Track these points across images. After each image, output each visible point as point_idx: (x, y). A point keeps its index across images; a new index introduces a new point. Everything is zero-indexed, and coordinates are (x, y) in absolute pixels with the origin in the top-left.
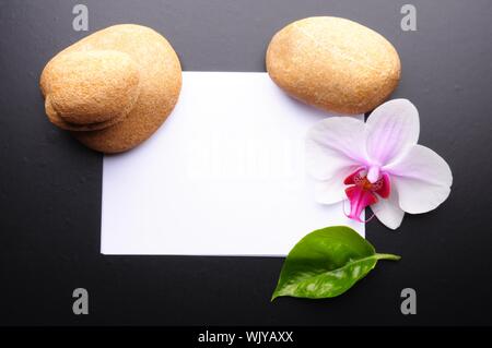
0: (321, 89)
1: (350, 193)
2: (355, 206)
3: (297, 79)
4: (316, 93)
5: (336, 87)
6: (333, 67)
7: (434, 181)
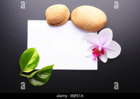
0: (85, 25)
1: (94, 53)
2: (95, 57)
3: (79, 22)
4: (84, 26)
5: (89, 25)
6: (88, 20)
7: (116, 50)
